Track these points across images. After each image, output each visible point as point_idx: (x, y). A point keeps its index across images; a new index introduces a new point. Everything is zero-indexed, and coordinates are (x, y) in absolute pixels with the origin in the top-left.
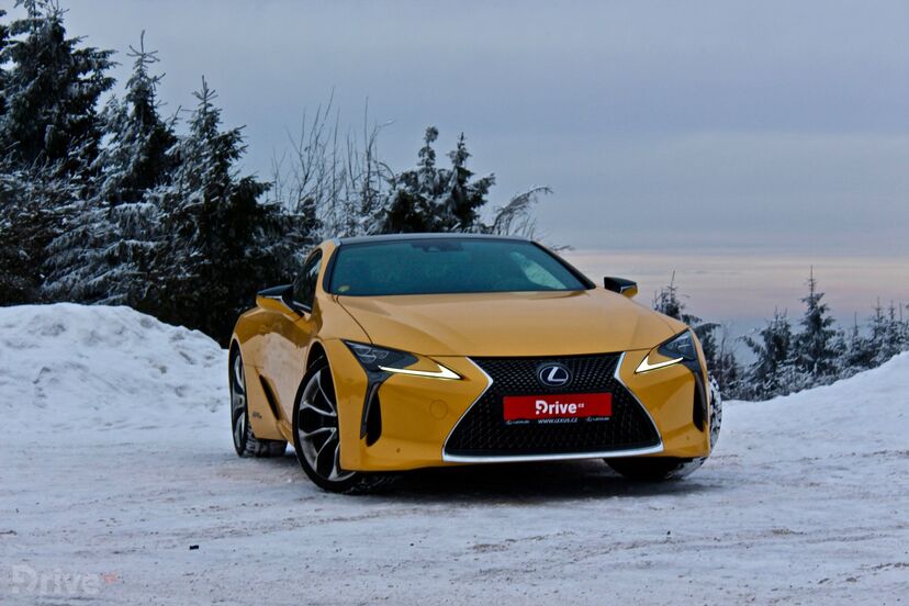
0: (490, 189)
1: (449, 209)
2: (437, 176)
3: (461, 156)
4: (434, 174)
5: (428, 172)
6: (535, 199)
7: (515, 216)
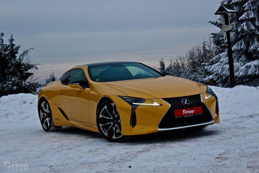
0: (19, 49)
1: (9, 55)
2: (5, 46)
3: (12, 40)
4: (4, 45)
5: (2, 45)
6: (30, 51)
7: (24, 56)
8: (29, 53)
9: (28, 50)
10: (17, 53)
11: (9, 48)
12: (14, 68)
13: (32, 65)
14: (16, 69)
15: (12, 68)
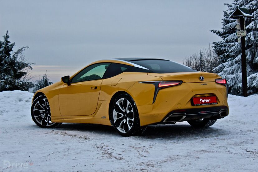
0: (14, 47)
1: (3, 52)
6: (24, 50)
7: (19, 54)
8: (23, 51)
9: (22, 49)
10: (11, 50)
11: (3, 45)
12: (8, 65)
13: (26, 63)
14: (9, 67)
15: (6, 65)
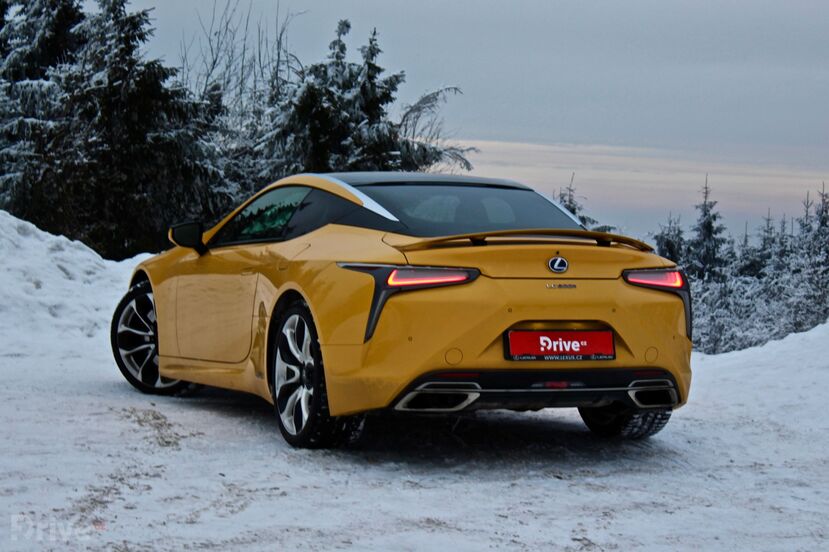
0: (399, 86)
1: (357, 105)
2: (347, 70)
3: (373, 52)
4: (344, 68)
5: (338, 65)
6: (444, 98)
7: (423, 114)
8: (440, 103)
9: (438, 94)
10: (387, 98)
11: (359, 79)
12: (363, 152)
13: (434, 148)
14: (368, 160)
15: (356, 152)
